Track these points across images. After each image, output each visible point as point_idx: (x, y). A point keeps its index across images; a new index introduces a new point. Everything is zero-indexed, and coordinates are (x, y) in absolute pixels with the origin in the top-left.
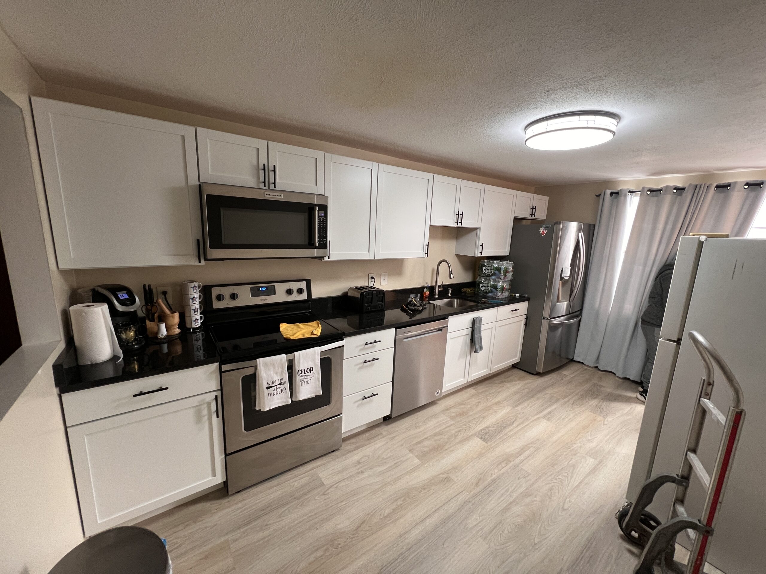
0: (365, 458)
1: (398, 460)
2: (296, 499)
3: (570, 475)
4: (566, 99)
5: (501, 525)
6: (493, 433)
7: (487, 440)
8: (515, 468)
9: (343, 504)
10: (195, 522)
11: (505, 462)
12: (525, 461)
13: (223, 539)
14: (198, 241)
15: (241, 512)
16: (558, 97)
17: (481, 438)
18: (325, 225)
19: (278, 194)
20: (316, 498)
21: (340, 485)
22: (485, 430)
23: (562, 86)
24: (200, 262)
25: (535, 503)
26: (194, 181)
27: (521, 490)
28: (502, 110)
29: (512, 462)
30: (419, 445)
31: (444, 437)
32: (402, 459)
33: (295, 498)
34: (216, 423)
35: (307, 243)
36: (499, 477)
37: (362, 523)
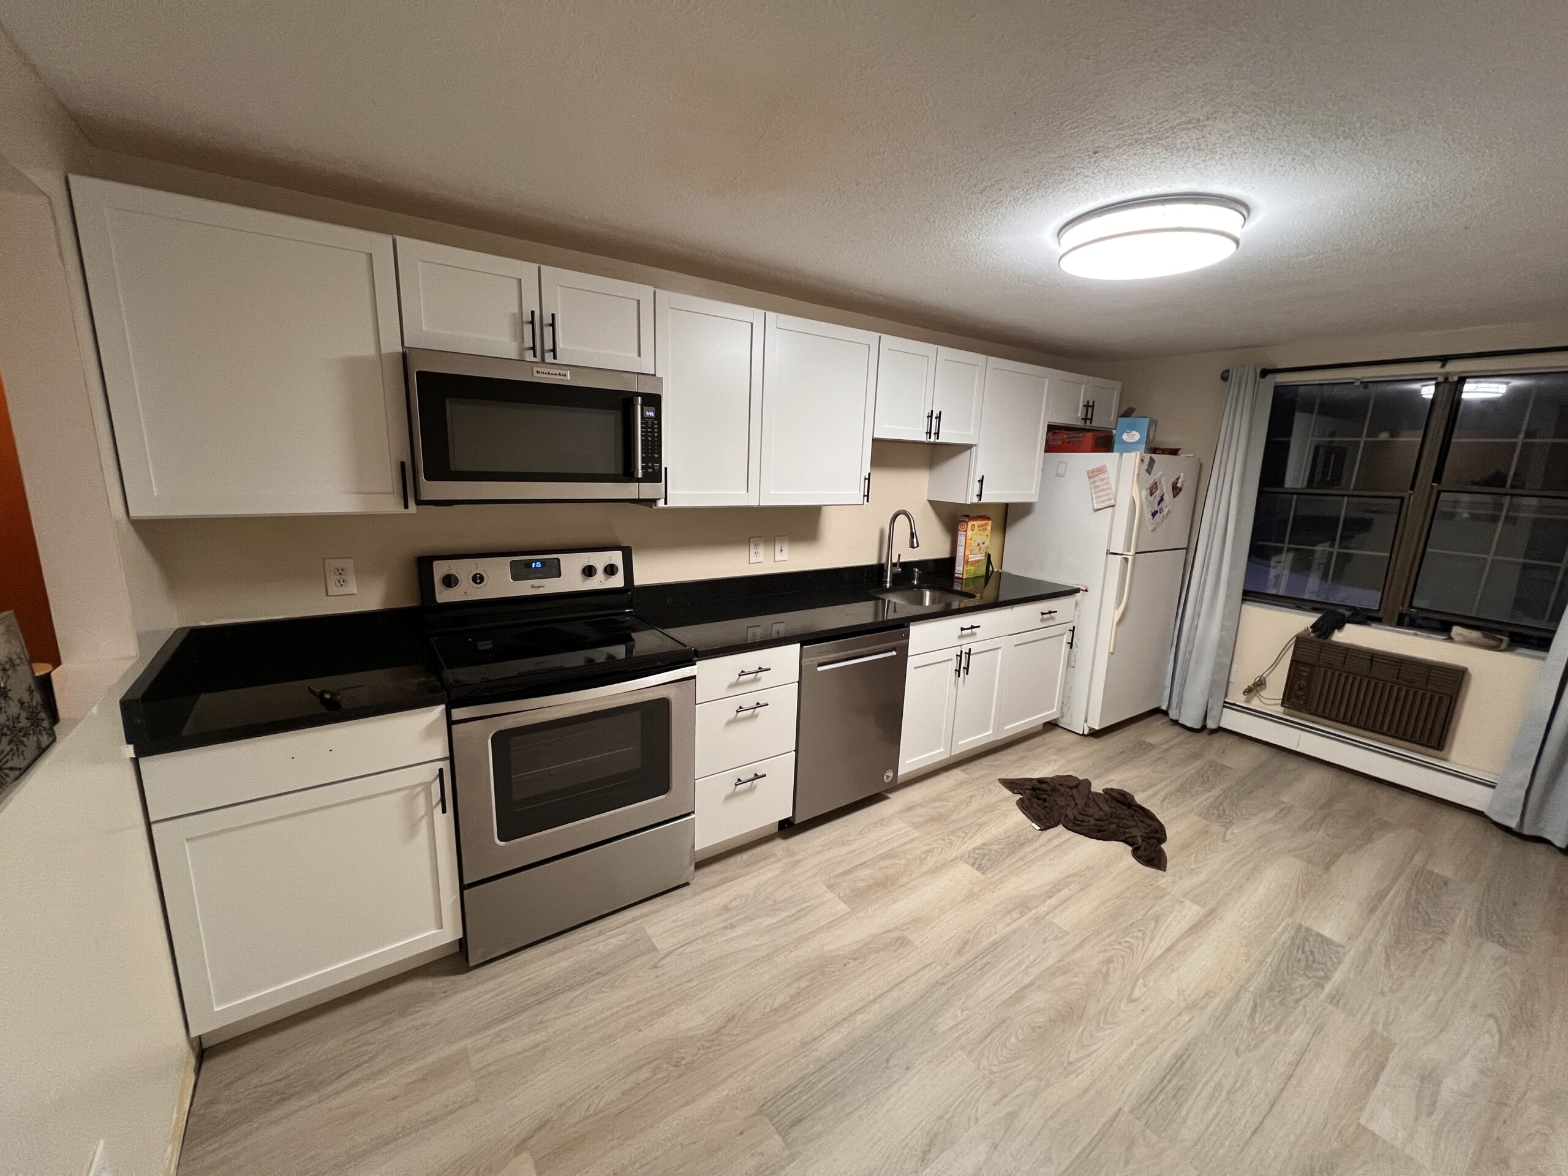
0: (739, 900)
1: (804, 906)
2: (600, 975)
3: (1149, 935)
4: (1133, 169)
5: (1004, 1026)
6: (997, 856)
7: (985, 868)
8: (1038, 922)
9: (691, 985)
10: (403, 1015)
11: (1018, 910)
12: (1060, 908)
13: (455, 1048)
14: (403, 464)
15: (493, 997)
16: (1117, 165)
17: (973, 865)
18: (656, 435)
19: (562, 372)
20: (640, 974)
21: (687, 951)
22: (983, 849)
23: (1124, 142)
24: (406, 507)
25: (1073, 987)
26: (392, 346)
27: (1049, 962)
28: (1007, 196)
29: (1034, 911)
30: (847, 877)
31: (898, 862)
32: (812, 902)
33: (598, 973)
34: (443, 823)
35: (620, 471)
36: (1005, 939)
37: (729, 1020)
